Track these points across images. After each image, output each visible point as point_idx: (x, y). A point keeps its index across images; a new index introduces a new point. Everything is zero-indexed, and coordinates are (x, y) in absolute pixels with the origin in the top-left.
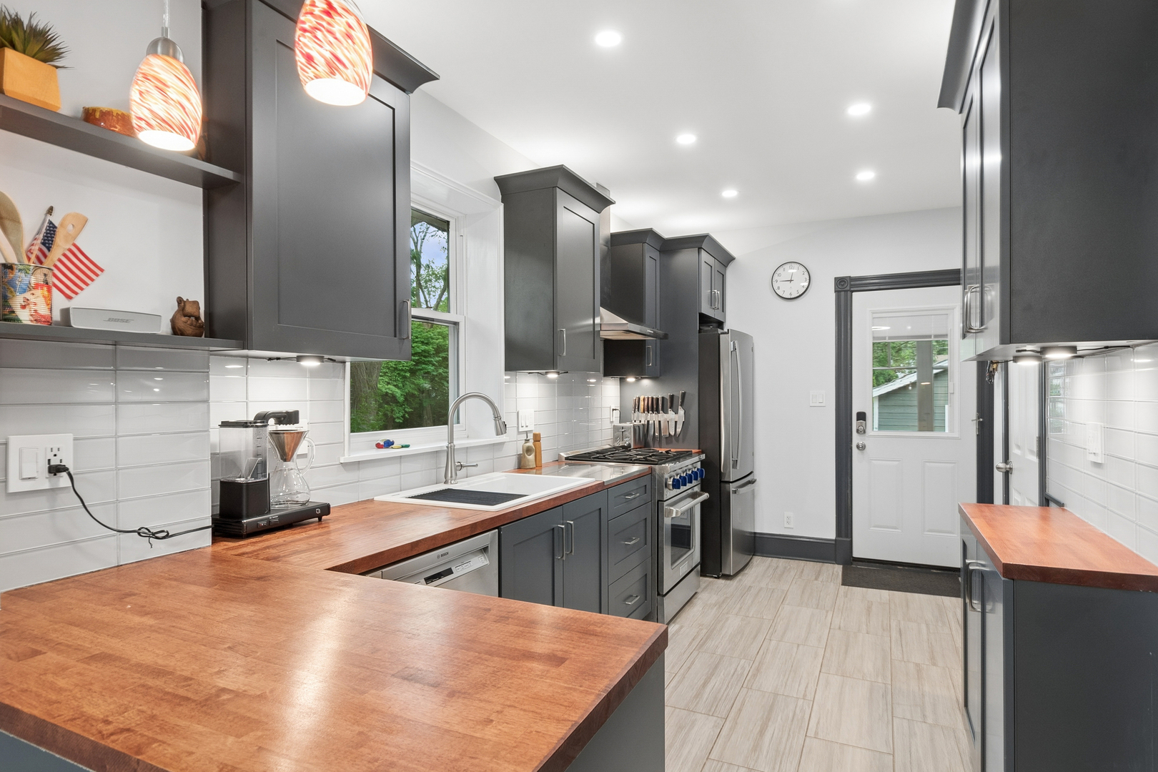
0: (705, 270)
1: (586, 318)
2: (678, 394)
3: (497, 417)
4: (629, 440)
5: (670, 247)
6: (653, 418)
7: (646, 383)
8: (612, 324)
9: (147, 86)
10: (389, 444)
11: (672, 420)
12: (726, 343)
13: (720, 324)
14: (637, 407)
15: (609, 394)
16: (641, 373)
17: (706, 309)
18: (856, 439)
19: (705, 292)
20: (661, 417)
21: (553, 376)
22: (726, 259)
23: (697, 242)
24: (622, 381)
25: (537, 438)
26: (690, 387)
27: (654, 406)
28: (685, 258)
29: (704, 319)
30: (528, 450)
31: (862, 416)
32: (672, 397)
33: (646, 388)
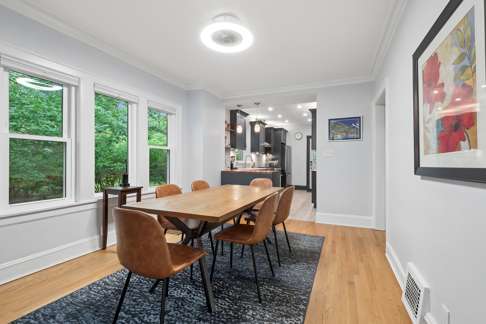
0: (282, 134)
1: (263, 143)
2: (277, 157)
3: (252, 159)
4: (268, 166)
5: (276, 130)
6: (272, 162)
7: (271, 155)
8: (267, 144)
9: (239, 128)
10: (237, 162)
11: (276, 162)
12: (286, 148)
13: (285, 144)
14: (269, 160)
15: (264, 157)
16: (270, 153)
17: (282, 142)
18: (310, 167)
19: (282, 138)
20: (274, 162)
21: (257, 153)
22: (286, 132)
23: (281, 129)
24: (266, 155)
25: (255, 163)
26: (279, 156)
27: (272, 160)
28: (278, 132)
29: (282, 143)
30: (254, 165)
31: (311, 162)
32: (276, 158)
33: (270, 156)
